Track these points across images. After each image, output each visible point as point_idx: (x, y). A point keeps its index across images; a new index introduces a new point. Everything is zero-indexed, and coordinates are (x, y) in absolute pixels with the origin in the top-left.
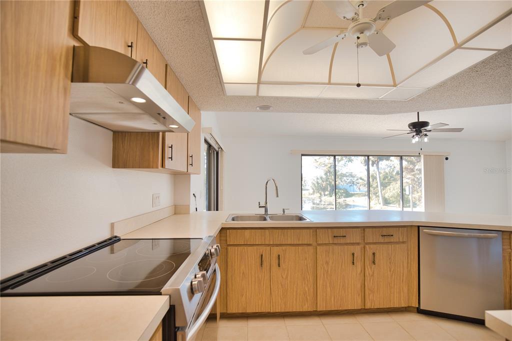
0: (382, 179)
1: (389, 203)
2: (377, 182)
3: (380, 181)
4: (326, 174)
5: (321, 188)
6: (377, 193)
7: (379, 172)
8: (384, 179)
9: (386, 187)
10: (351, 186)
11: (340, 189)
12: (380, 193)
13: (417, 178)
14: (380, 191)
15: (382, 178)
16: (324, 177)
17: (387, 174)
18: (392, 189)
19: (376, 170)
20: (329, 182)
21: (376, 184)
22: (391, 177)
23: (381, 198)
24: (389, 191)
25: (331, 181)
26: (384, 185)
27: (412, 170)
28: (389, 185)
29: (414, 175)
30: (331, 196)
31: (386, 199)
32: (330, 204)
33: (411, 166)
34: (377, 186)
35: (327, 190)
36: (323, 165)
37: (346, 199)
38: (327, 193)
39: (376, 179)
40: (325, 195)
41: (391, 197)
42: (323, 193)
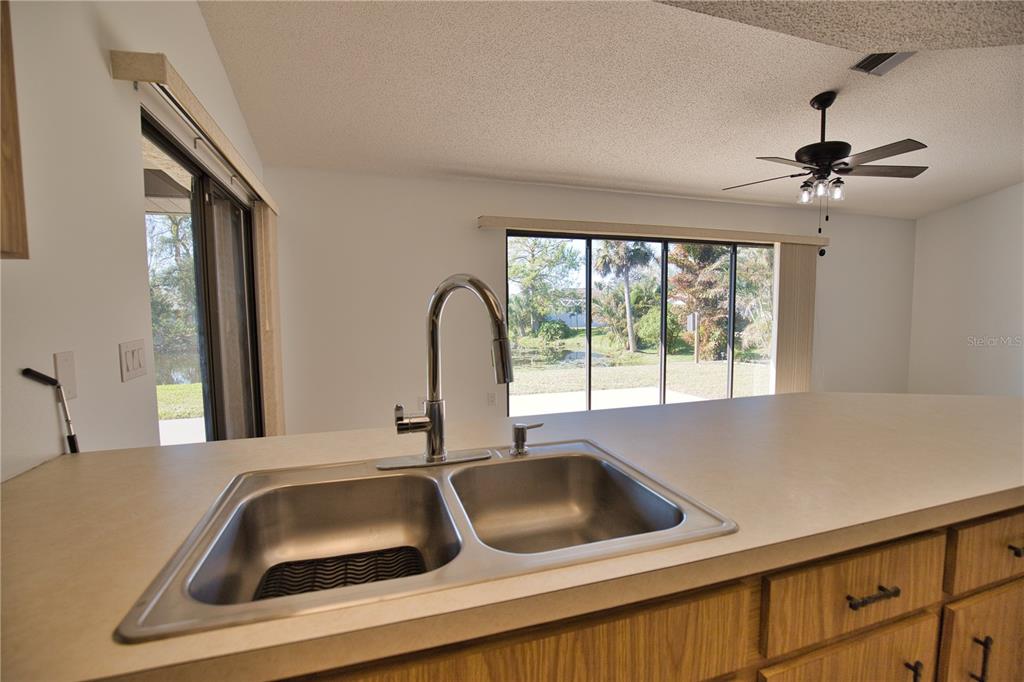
0: (632, 302)
1: (645, 347)
2: (625, 308)
3: (630, 305)
4: (526, 292)
5: (516, 321)
6: (623, 329)
7: (628, 288)
8: (637, 302)
9: (640, 316)
10: (573, 315)
11: (554, 322)
12: (629, 328)
13: (698, 298)
14: (629, 325)
15: (633, 299)
16: (522, 297)
17: (641, 291)
18: (651, 321)
19: (624, 284)
20: (532, 307)
21: (622, 311)
22: (650, 298)
23: (630, 337)
24: (646, 324)
25: (536, 305)
26: (637, 314)
27: (690, 284)
28: (646, 313)
29: (693, 293)
30: (536, 336)
31: (639, 338)
32: (534, 353)
33: (689, 277)
34: (624, 316)
35: (529, 325)
36: (522, 274)
37: (564, 341)
38: (528, 330)
39: (623, 301)
40: (525, 335)
41: (650, 336)
42: (519, 330)
